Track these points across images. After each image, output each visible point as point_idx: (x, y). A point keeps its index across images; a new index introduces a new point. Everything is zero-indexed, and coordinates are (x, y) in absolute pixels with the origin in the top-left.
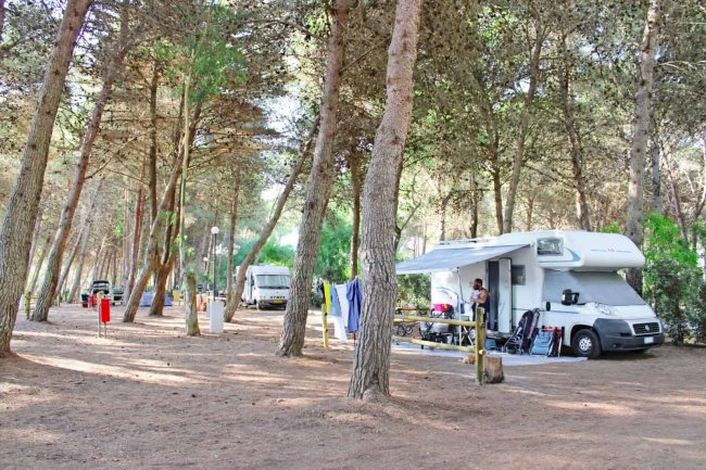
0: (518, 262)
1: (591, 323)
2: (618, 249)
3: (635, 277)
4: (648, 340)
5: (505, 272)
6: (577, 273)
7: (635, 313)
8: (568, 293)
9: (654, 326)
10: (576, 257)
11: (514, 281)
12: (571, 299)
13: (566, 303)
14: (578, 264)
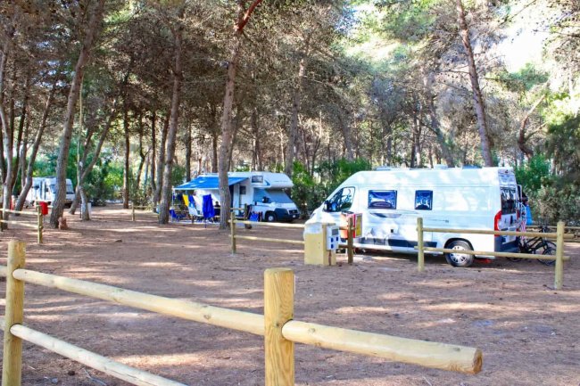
0: (243, 185)
1: (273, 210)
2: (284, 181)
3: (288, 191)
4: (294, 216)
5: (237, 190)
6: (268, 190)
7: (290, 206)
8: (265, 198)
9: (296, 211)
10: (268, 184)
11: (241, 193)
12: (267, 201)
13: (264, 202)
14: (269, 187)
